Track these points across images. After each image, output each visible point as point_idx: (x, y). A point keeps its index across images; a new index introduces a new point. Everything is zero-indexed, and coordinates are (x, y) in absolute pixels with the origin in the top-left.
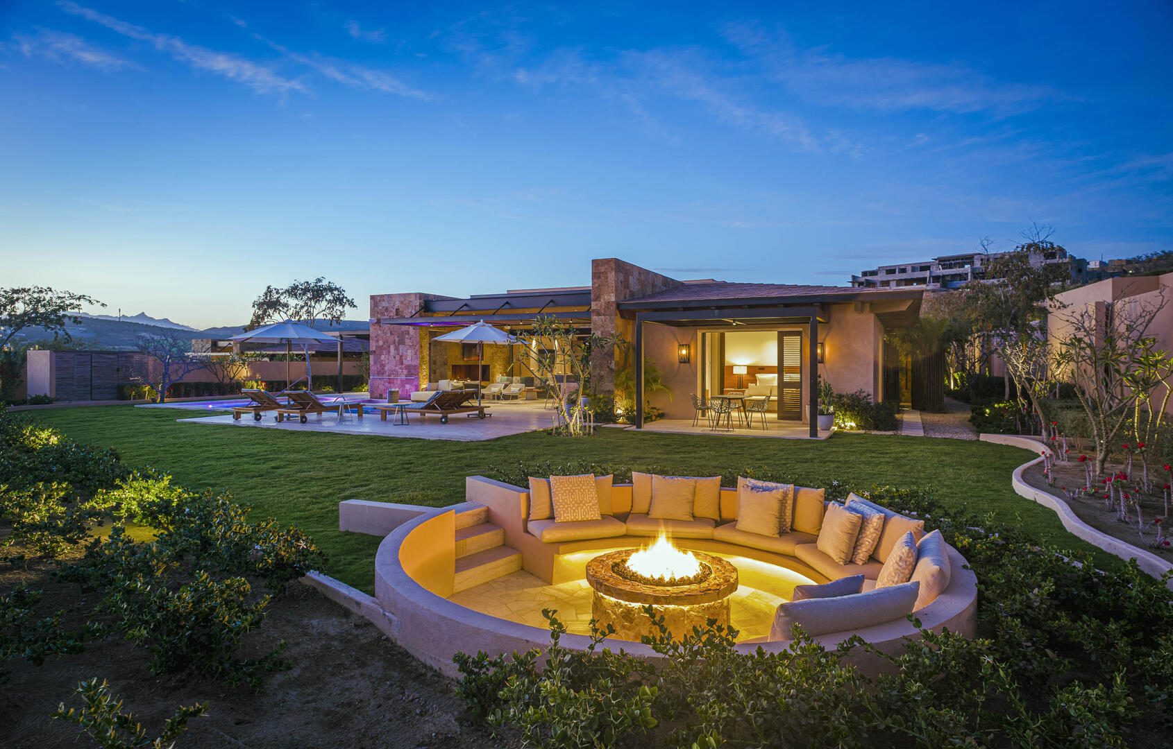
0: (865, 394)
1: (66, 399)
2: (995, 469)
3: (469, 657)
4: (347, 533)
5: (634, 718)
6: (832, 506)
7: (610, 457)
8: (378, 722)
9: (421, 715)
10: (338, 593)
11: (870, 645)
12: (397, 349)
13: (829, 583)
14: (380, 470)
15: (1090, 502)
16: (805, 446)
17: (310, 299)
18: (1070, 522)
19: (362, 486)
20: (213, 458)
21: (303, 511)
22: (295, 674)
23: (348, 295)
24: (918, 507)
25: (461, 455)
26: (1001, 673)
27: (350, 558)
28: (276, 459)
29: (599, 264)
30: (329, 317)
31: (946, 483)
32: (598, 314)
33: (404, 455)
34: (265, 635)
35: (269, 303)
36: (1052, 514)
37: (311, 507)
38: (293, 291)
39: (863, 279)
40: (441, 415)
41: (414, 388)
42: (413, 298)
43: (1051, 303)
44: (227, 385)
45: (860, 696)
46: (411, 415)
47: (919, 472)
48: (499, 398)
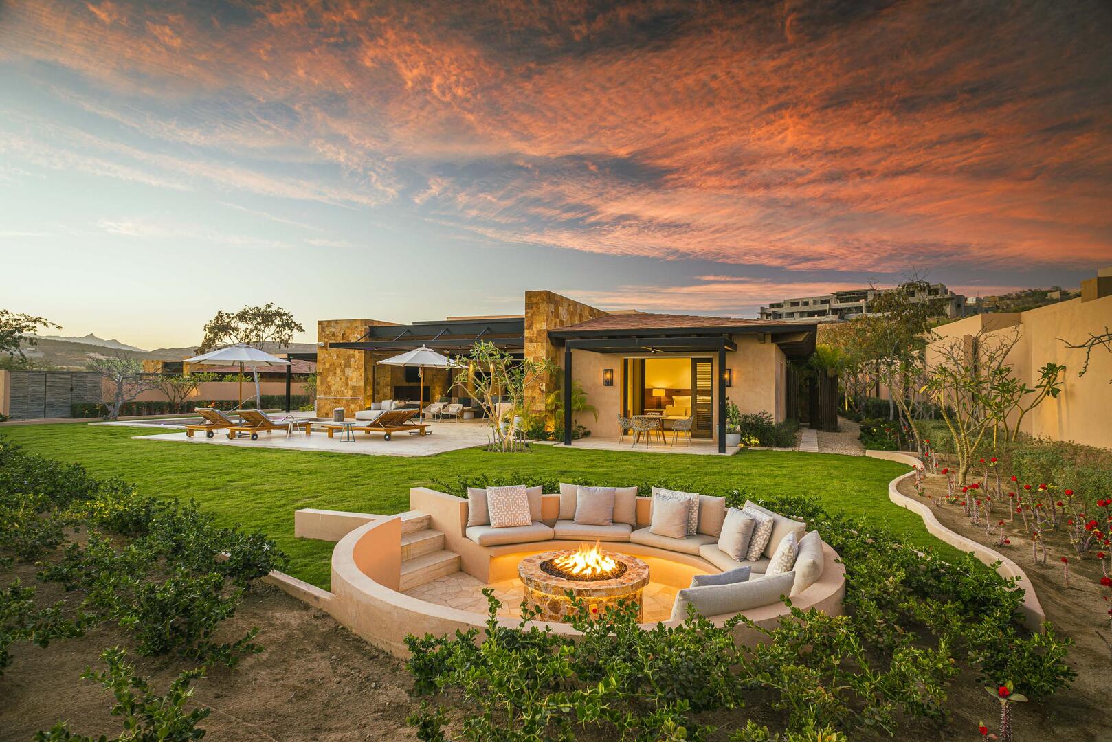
0: (768, 415)
1: (19, 418)
2: (876, 481)
3: (418, 638)
4: (302, 539)
5: (555, 670)
6: (731, 511)
7: (540, 470)
8: (339, 695)
9: (375, 688)
10: (298, 590)
11: (752, 622)
12: (343, 371)
13: (722, 573)
14: (329, 482)
15: (951, 508)
16: (714, 461)
17: (259, 323)
18: (933, 526)
19: (313, 497)
20: (170, 473)
21: (260, 520)
22: (264, 658)
23: (296, 320)
24: (804, 512)
25: (403, 469)
26: (852, 640)
27: (306, 560)
28: (232, 473)
29: (531, 296)
30: (278, 340)
31: (832, 493)
32: (531, 341)
33: (351, 469)
34: (234, 626)
35: (220, 327)
36: (920, 519)
37: (267, 516)
38: (243, 316)
39: (770, 311)
40: (385, 433)
41: (358, 408)
42: (358, 324)
43: (929, 335)
44: (178, 404)
45: (737, 658)
46: (356, 433)
47: (811, 483)
48: (438, 417)
